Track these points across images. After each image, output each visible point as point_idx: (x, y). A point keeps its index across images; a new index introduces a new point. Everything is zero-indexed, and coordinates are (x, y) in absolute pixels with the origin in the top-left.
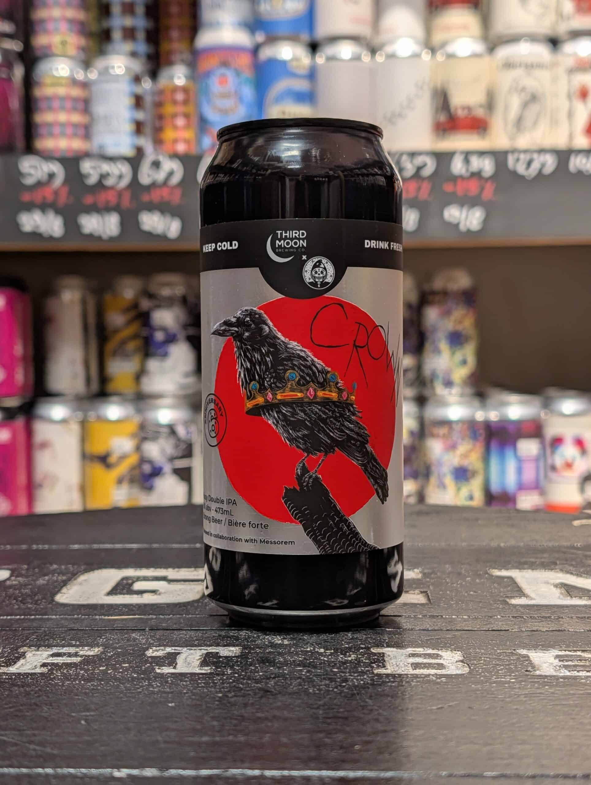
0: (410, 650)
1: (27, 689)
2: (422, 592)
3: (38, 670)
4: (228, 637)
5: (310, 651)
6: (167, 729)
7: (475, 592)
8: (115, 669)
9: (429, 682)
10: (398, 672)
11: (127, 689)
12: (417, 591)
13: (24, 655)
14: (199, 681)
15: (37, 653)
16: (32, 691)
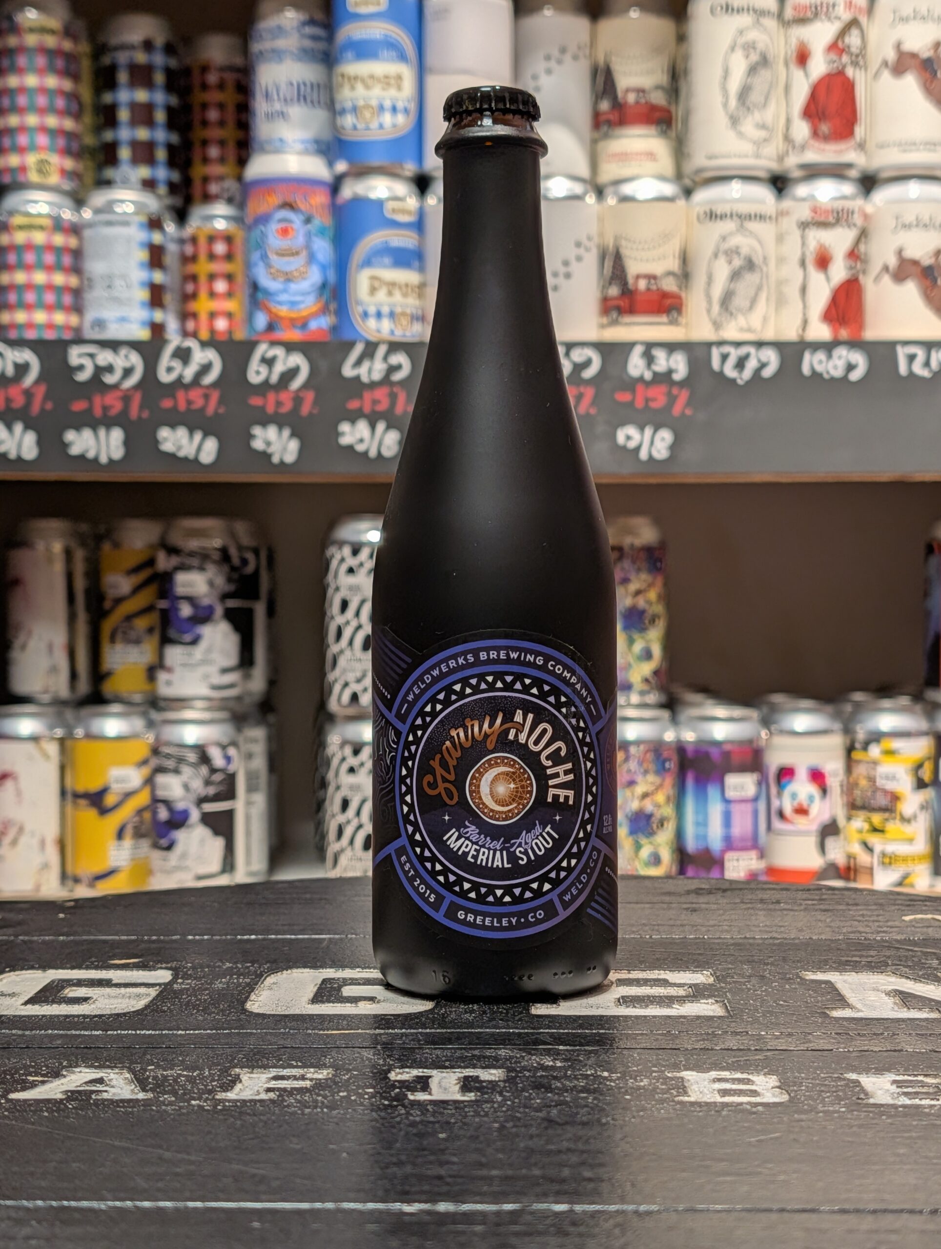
0: (714, 1074)
1: (262, 1117)
2: (717, 1001)
3: (263, 1096)
4: (484, 1057)
5: (592, 1075)
6: (448, 1163)
7: (785, 1001)
8: (361, 1096)
9: (743, 1111)
10: (703, 1100)
11: (383, 1118)
12: (710, 1001)
13: (239, 1078)
14: (467, 1110)
15: (252, 1075)
16: (269, 1119)
